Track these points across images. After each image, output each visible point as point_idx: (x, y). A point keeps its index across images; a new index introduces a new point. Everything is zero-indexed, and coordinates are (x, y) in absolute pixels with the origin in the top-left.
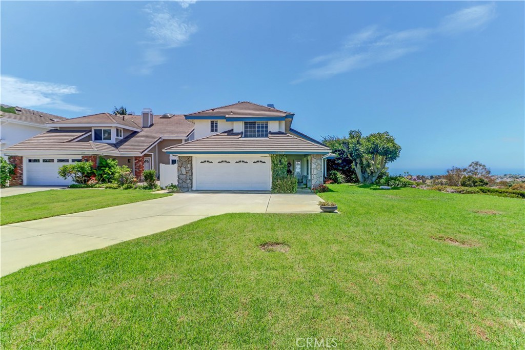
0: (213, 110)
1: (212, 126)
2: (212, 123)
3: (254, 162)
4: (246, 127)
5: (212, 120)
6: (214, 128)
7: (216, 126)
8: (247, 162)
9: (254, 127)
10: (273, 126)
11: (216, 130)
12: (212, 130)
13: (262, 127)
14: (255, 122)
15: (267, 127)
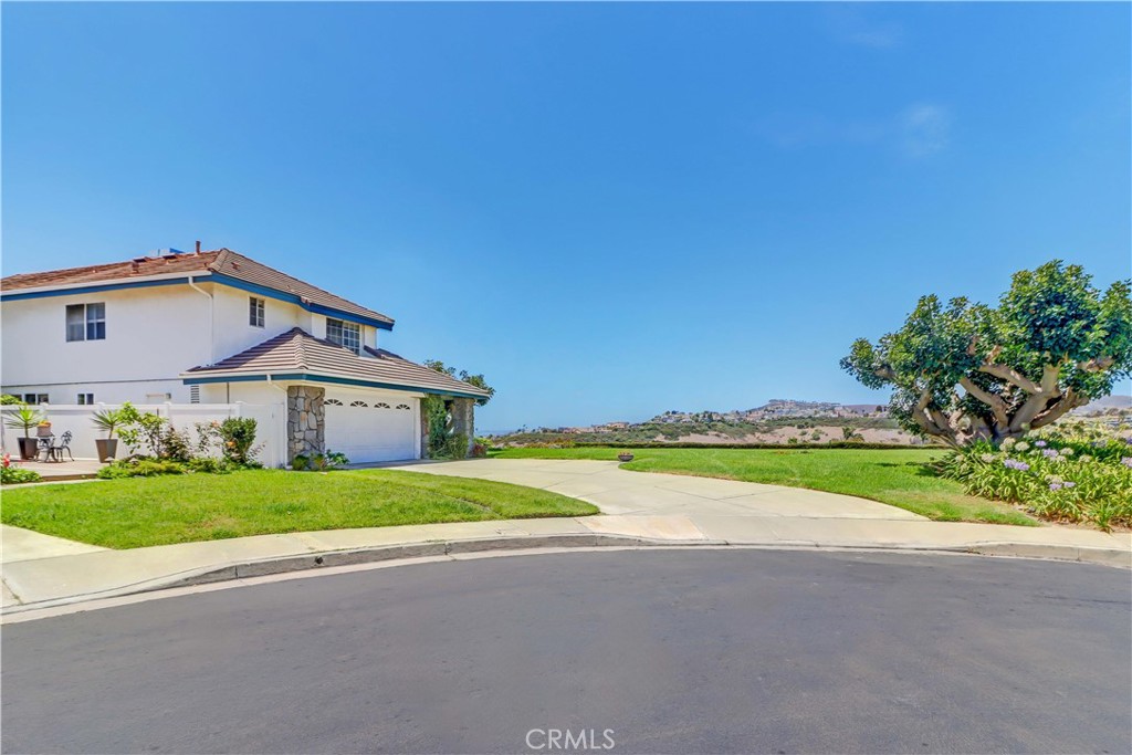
1: (253, 312)
2: (253, 302)
4: (328, 330)
6: (256, 315)
7: (262, 313)
8: (389, 407)
9: (341, 327)
10: (368, 337)
11: (261, 325)
12: (253, 322)
13: (352, 335)
14: (342, 322)
15: (357, 336)
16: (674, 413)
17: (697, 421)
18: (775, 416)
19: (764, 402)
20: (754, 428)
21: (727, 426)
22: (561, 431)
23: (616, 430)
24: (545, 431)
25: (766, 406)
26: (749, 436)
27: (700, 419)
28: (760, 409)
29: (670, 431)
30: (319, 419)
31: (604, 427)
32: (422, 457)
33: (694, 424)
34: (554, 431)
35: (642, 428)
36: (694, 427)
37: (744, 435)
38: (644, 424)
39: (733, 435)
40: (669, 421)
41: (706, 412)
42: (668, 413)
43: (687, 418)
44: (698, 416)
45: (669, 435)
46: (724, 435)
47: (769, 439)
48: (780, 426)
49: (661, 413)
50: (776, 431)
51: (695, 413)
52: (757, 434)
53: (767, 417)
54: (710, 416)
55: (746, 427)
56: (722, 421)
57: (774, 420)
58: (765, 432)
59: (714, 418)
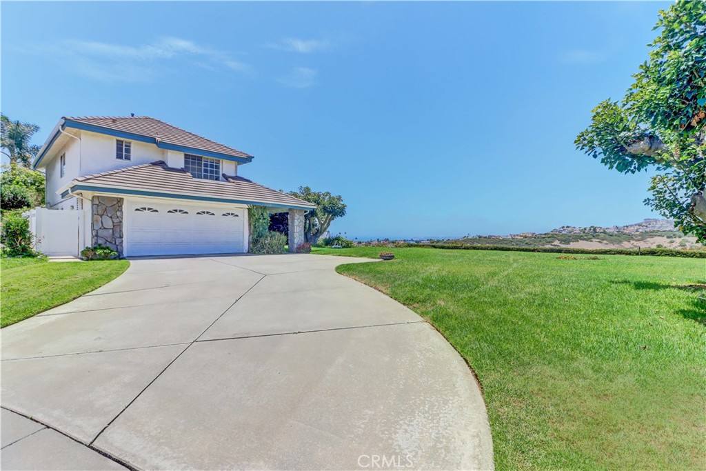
0: (114, 121)
1: (119, 149)
2: (119, 144)
3: (224, 215)
4: (186, 162)
5: (119, 138)
6: (122, 152)
7: (128, 151)
8: (213, 214)
9: (200, 165)
10: (227, 167)
11: (128, 158)
12: (119, 156)
13: (212, 166)
14: (201, 157)
15: (217, 167)
16: (568, 227)
17: (584, 232)
18: (648, 230)
19: (641, 220)
20: (629, 237)
21: (607, 236)
22: (490, 237)
23: (526, 237)
24: (480, 237)
25: (642, 223)
26: (625, 243)
27: (586, 231)
28: (636, 225)
29: (564, 239)
30: (116, 221)
31: (518, 235)
32: (248, 252)
33: (582, 234)
34: (485, 238)
35: (544, 236)
36: (582, 236)
37: (621, 242)
38: (545, 234)
39: (612, 242)
40: (563, 232)
41: (592, 227)
42: (563, 227)
43: (577, 231)
44: (585, 229)
45: (562, 241)
46: (605, 242)
47: (643, 246)
48: (652, 236)
49: (558, 227)
50: (648, 239)
51: (583, 228)
52: (632, 242)
53: (640, 230)
54: (595, 230)
55: (623, 237)
56: (604, 232)
57: (646, 232)
58: (638, 240)
59: (598, 230)
